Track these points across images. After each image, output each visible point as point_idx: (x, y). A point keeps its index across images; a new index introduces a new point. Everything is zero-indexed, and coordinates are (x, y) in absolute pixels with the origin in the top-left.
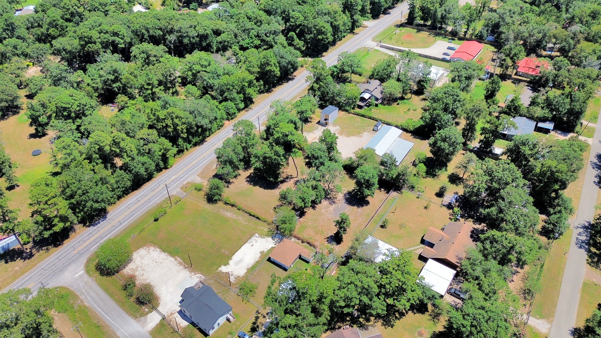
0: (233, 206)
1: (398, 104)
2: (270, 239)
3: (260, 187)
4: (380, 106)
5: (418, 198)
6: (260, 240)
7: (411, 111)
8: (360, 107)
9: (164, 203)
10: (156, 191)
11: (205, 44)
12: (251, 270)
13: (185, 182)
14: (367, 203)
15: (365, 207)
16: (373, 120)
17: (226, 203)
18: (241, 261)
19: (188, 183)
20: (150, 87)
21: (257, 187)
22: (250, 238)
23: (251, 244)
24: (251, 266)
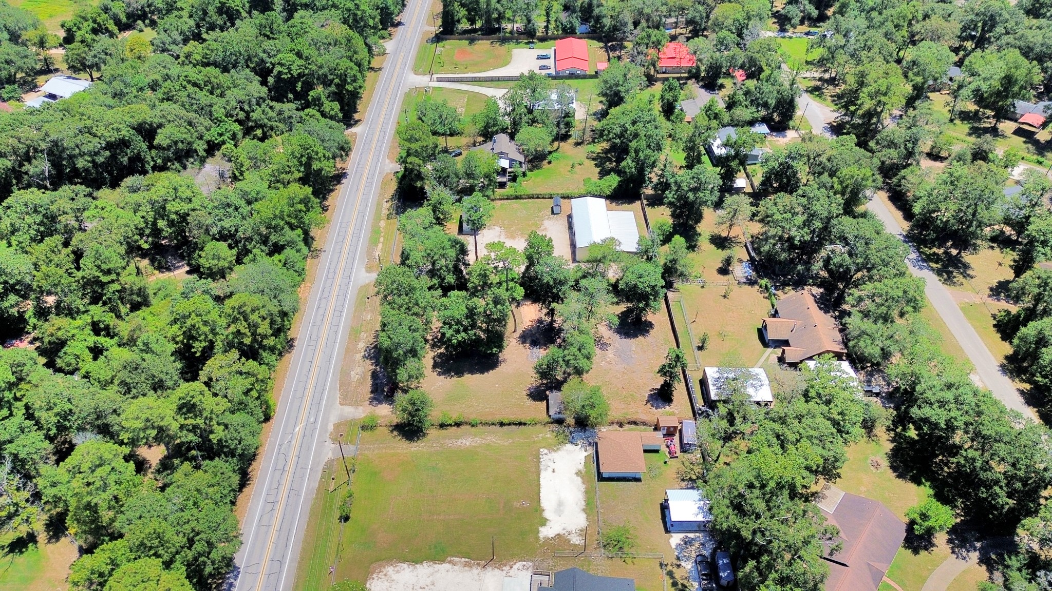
0: (458, 425)
1: (550, 163)
2: (569, 447)
3: (472, 372)
4: (528, 173)
5: (702, 287)
6: (555, 456)
7: (577, 166)
8: (502, 185)
9: (328, 484)
10: (291, 467)
11: (126, 158)
12: (590, 508)
13: (331, 427)
14: (650, 325)
15: (652, 332)
16: (538, 198)
17: (442, 426)
18: (560, 504)
19: (337, 426)
20: (114, 277)
21: (467, 377)
22: (539, 462)
23: (550, 470)
24: (583, 503)
